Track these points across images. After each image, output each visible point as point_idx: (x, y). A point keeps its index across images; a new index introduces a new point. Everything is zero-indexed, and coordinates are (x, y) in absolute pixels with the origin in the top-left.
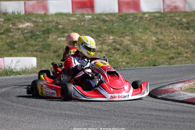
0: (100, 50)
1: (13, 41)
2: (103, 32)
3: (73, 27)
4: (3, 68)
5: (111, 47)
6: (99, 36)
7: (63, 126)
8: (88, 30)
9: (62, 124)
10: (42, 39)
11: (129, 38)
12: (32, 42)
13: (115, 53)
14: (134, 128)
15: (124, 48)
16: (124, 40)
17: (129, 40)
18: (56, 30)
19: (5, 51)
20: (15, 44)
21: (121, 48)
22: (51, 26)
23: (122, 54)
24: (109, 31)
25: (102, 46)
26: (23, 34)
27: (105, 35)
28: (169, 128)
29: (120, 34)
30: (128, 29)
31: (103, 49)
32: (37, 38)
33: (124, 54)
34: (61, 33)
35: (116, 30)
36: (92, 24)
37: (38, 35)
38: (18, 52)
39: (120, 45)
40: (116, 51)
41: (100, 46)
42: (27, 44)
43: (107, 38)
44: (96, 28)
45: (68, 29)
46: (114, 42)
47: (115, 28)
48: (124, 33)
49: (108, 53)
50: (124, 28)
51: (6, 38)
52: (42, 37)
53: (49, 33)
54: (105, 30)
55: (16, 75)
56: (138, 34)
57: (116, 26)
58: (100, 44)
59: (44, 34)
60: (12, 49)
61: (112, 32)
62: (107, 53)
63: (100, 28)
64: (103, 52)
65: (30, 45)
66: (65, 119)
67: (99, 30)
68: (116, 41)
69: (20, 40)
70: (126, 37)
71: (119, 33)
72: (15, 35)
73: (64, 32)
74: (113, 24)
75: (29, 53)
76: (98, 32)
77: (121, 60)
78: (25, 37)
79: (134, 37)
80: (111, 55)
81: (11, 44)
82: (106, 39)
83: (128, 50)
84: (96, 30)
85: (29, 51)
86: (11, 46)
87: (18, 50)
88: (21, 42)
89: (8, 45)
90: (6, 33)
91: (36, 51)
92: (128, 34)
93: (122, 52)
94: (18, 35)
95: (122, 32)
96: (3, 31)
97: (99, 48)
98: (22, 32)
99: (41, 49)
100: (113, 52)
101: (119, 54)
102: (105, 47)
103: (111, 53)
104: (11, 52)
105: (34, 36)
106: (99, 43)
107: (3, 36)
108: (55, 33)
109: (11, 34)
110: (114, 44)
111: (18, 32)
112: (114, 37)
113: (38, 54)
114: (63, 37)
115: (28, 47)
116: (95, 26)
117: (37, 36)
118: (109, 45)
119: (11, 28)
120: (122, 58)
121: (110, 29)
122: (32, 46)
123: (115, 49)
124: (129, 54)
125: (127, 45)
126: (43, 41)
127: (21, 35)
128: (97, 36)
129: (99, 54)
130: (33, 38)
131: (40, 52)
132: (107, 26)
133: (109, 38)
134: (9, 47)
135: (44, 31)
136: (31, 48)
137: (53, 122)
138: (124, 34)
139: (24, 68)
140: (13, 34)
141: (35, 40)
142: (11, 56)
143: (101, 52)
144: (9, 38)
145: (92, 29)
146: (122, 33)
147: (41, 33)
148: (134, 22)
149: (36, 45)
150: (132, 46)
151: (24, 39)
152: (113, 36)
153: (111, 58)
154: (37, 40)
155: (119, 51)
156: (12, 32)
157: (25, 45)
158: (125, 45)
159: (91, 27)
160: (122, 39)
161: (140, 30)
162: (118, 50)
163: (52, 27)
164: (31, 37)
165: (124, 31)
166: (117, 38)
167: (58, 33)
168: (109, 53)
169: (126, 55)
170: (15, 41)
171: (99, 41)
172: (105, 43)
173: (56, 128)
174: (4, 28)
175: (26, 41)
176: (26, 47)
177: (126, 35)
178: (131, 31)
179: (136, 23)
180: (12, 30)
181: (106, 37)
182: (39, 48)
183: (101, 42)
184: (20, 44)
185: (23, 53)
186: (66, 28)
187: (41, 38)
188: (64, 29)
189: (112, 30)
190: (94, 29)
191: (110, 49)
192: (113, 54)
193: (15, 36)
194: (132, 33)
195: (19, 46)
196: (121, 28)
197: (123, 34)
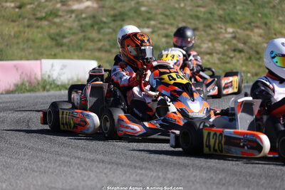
0: (209, 51)
1: (60, 31)
2: (216, 20)
3: (165, 10)
4: (39, 78)
5: (229, 46)
6: (210, 26)
7: (96, 180)
8: (191, 17)
9: (97, 176)
10: (110, 30)
11: (261, 31)
12: (94, 35)
13: (235, 56)
14: (215, 187)
15: (252, 48)
16: (251, 34)
17: (261, 36)
18: (135, 15)
19: (46, 48)
20: (64, 37)
21: (246, 48)
22: (127, 9)
23: (247, 59)
24: (227, 19)
25: (213, 45)
26: (79, 20)
27: (219, 26)
28: (276, 188)
29: (246, 23)
30: (260, 15)
31: (214, 49)
32: (102, 28)
33: (250, 58)
34: (144, 20)
35: (239, 18)
36: (198, 6)
37: (105, 23)
38: (68, 51)
39: (245, 43)
40: (236, 53)
41: (210, 44)
42: (85, 38)
43: (223, 31)
44: (204, 13)
45: (156, 14)
46: (234, 38)
47: (237, 14)
48: (253, 22)
49: (222, 57)
50: (253, 14)
51: (50, 27)
52: (111, 25)
53: (123, 20)
54: (220, 16)
55: (60, 90)
56: (277, 26)
57: (240, 10)
58: (210, 41)
59: (114, 21)
60: (59, 46)
61: (232, 21)
62: (220, 56)
63: (211, 13)
64: (215, 55)
65: (89, 39)
66: (106, 168)
67: (209, 16)
68: (238, 36)
69: (73, 31)
70: (256, 30)
71: (243, 22)
72: (66, 21)
73: (149, 19)
74: (235, 7)
75: (88, 53)
76: (207, 20)
77: (244, 69)
78: (81, 26)
79: (269, 29)
80: (229, 59)
81: (57, 38)
82: (221, 32)
83: (258, 53)
84: (205, 16)
85: (87, 50)
86: (56, 40)
87: (68, 46)
88: (74, 34)
89: (52, 39)
90: (50, 18)
91: (100, 50)
92: (259, 24)
93: (248, 56)
94: (70, 22)
95: (248, 21)
96: (44, 15)
97: (208, 47)
98: (77, 16)
99: (108, 47)
100: (232, 55)
101: (242, 58)
102: (219, 47)
103: (228, 56)
104: (57, 50)
105: (97, 24)
106: (209, 38)
107: (45, 23)
108: (134, 21)
109: (57, 20)
110: (235, 42)
111: (71, 17)
112: (235, 30)
113: (103, 55)
114: (148, 27)
115: (86, 42)
116: (202, 10)
117: (102, 25)
118: (225, 43)
119: (58, 10)
120: (246, 66)
121: (229, 15)
122: (92, 40)
123: (234, 50)
124: (259, 59)
125: (257, 44)
126: (111, 33)
127: (74, 21)
128: (205, 26)
129: (207, 57)
130: (96, 27)
131: (106, 51)
132: (224, 10)
133: (226, 30)
134: (54, 43)
135: (115, 16)
136: (91, 45)
137: (83, 172)
138: (253, 24)
139: (75, 79)
140: (62, 19)
141: (99, 32)
142: (55, 56)
143: (210, 54)
144: (54, 27)
145: (198, 14)
146: (250, 23)
147: (109, 19)
148: (271, 5)
149: (100, 40)
150: (265, 45)
151: (79, 28)
152: (233, 27)
153: (228, 66)
154: (102, 31)
155: (243, 54)
156: (60, 16)
157: (80, 40)
158: (253, 43)
159: (197, 11)
160: (248, 32)
161: (281, 18)
162: (240, 51)
163: (130, 10)
164: (92, 26)
165: (254, 20)
166: (239, 31)
167: (139, 20)
168: (225, 57)
169: (254, 61)
170: (64, 31)
171: (209, 35)
172: (219, 39)
173: (82, 183)
174: (46, 10)
175: (84, 31)
176: (83, 43)
177: (257, 27)
178: (265, 20)
179: (274, 6)
180: (60, 13)
181: (221, 28)
182: (104, 45)
183: (213, 37)
184: (73, 37)
185: (77, 53)
186: (153, 12)
187: (109, 28)
188: (149, 13)
189: (232, 16)
190: (201, 15)
191: (227, 50)
192: (232, 58)
193: (65, 24)
194: (266, 24)
195: (70, 41)
196: (247, 14)
197: (251, 25)
